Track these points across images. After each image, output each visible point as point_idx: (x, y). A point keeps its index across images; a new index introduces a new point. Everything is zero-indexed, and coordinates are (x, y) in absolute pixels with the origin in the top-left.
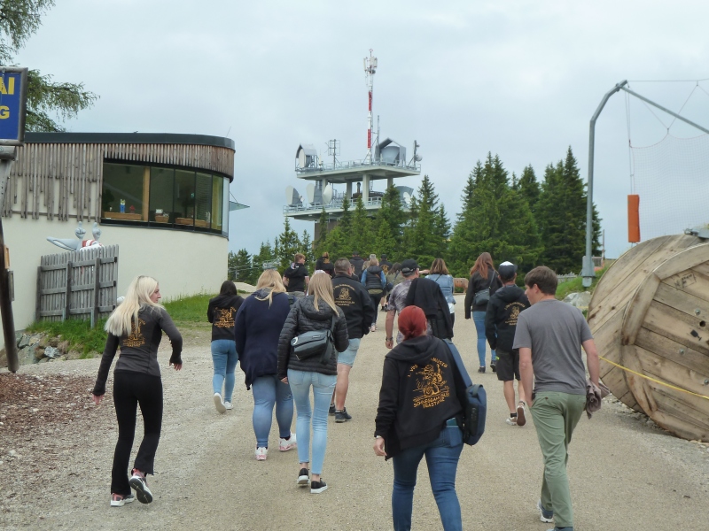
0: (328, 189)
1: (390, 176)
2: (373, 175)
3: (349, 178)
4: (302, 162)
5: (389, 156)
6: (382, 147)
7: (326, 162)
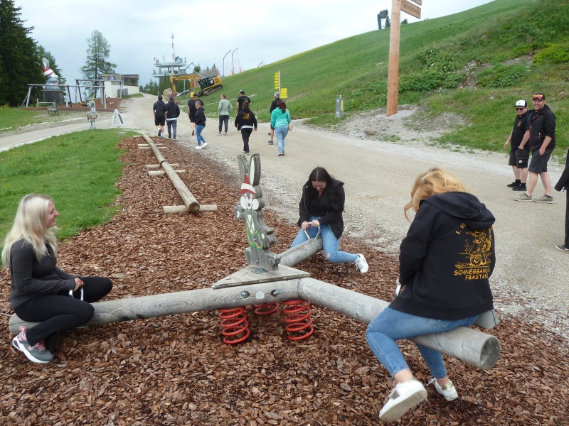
0: (163, 70)
1: (179, 66)
2: (174, 66)
3: (168, 67)
4: (155, 62)
5: (178, 61)
6: (176, 59)
7: (162, 62)
